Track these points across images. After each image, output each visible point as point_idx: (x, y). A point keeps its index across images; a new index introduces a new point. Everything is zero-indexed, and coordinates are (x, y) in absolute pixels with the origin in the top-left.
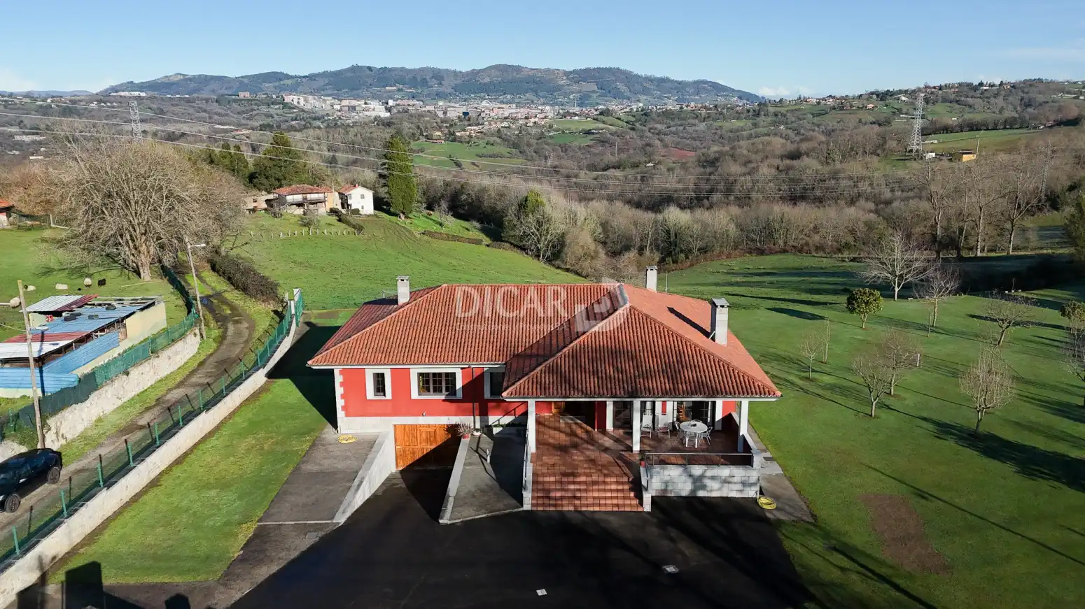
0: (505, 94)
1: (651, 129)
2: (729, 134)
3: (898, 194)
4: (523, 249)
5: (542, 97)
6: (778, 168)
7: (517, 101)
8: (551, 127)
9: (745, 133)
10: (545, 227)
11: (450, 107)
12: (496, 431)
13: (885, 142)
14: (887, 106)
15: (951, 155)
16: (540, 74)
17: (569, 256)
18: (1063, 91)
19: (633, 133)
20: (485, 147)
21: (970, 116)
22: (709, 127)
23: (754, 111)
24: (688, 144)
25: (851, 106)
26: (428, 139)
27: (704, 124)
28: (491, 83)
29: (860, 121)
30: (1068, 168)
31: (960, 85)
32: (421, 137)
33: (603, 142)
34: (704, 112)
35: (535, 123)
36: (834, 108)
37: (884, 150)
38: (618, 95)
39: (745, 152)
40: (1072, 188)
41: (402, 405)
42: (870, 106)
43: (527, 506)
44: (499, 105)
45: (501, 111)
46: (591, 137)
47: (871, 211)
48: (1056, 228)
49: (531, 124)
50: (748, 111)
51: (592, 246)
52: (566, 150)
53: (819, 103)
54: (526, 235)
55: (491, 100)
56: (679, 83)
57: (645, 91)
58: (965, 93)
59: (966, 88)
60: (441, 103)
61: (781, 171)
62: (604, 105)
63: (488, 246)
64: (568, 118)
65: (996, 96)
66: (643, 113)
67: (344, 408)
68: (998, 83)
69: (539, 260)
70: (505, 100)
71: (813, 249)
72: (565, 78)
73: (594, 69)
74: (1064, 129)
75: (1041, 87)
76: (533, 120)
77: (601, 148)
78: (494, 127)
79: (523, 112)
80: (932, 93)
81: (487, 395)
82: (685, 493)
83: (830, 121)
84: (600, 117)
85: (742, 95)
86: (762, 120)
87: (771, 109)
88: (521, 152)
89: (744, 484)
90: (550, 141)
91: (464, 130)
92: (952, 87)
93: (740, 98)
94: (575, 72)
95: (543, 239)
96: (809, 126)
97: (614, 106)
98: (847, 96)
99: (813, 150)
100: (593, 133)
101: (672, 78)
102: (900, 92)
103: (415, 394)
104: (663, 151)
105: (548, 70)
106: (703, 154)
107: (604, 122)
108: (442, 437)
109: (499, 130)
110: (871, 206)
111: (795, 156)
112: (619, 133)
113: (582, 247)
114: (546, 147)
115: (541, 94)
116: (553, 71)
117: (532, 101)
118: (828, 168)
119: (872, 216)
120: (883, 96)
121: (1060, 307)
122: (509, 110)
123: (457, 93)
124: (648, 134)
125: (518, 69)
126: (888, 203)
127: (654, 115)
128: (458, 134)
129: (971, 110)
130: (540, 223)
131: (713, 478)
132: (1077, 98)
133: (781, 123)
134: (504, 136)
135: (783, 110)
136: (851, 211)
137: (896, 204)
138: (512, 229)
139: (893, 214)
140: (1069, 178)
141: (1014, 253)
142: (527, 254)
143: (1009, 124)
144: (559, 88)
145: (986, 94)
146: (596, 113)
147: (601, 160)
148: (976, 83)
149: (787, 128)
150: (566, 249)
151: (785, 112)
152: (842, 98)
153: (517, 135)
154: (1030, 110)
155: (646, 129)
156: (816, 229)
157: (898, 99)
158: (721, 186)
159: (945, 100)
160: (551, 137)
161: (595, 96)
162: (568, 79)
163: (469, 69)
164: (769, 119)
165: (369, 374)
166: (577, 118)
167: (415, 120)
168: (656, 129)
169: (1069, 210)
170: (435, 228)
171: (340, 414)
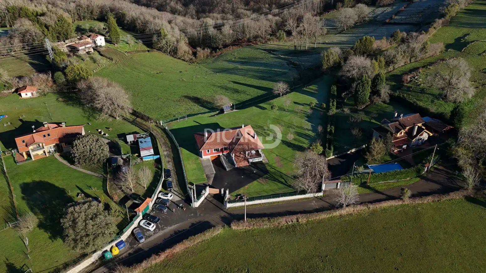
12: (225, 155)
17: (180, 54)
43: (236, 167)
63: (148, 51)
67: (203, 155)
69: (167, 55)
103: (213, 152)
108: (216, 157)
142: (162, 52)
165: (207, 151)
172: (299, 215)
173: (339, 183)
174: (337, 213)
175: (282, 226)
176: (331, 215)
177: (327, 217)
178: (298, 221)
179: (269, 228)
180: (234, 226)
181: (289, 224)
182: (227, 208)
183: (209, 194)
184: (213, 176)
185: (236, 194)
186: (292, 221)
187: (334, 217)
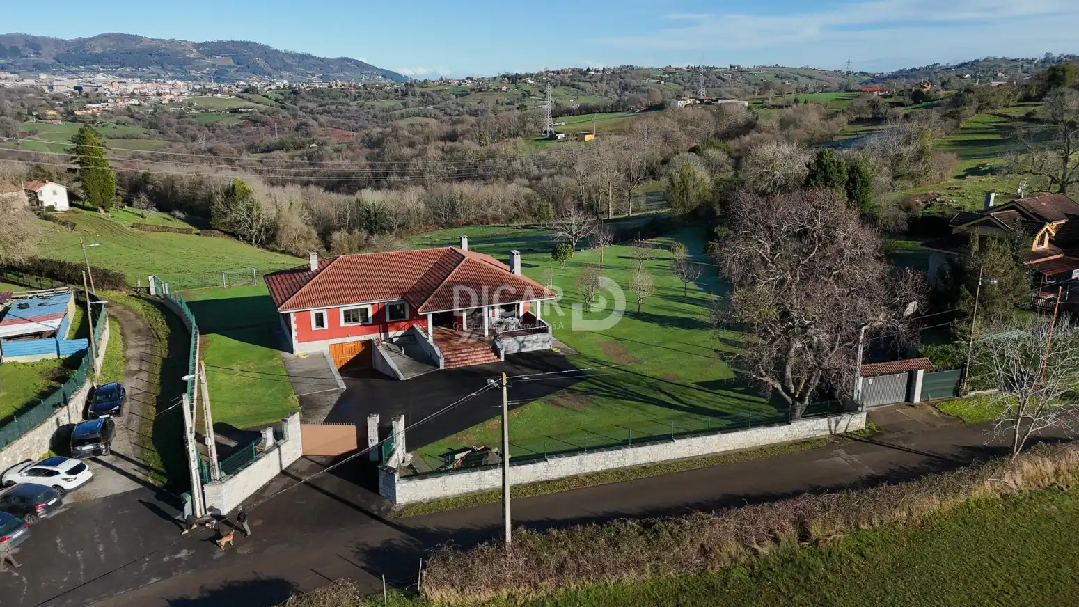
0: (123, 66)
1: (302, 107)
2: (382, 114)
3: (544, 170)
4: (234, 235)
5: (171, 71)
6: (443, 150)
7: (140, 74)
8: (191, 105)
9: (397, 112)
10: (255, 213)
11: (57, 80)
12: (395, 340)
13: (525, 125)
14: (517, 88)
15: (576, 135)
16: (164, 46)
17: (284, 239)
18: (648, 76)
19: (285, 113)
20: (115, 128)
21: (584, 100)
22: (361, 106)
23: (402, 91)
24: (344, 124)
25: (488, 88)
26: (40, 119)
27: (356, 103)
28: (103, 55)
29: (497, 102)
30: (659, 146)
31: (573, 70)
32: (30, 117)
33: (255, 121)
34: (353, 91)
35: (171, 100)
36: (473, 90)
37: (525, 131)
38: (257, 71)
39: (406, 133)
40: (664, 162)
41: (335, 332)
42: (504, 88)
43: (442, 367)
44: (118, 79)
45: (123, 87)
46: (240, 116)
47: (527, 186)
48: (657, 193)
49: (167, 102)
50: (397, 91)
51: (306, 228)
52: (214, 130)
53: (460, 85)
54: (238, 222)
55: (107, 73)
56: (322, 60)
57: (287, 67)
58: (576, 79)
59: (578, 74)
60: (43, 76)
61: (446, 152)
62: (244, 81)
63: (198, 234)
64: (210, 95)
65: (601, 80)
66: (291, 91)
67: (297, 338)
68: (601, 69)
69: (252, 244)
70: (124, 73)
71: (490, 220)
72: (194, 50)
73: (228, 42)
74: (654, 113)
75: (634, 73)
76: (168, 97)
77: (253, 128)
78: (122, 104)
79: (150, 88)
80: (552, 77)
81: (388, 319)
82: (515, 351)
83: (472, 102)
84: (245, 94)
85: (387, 74)
86: (410, 99)
87: (418, 90)
88: (160, 133)
89: (544, 342)
90: (193, 120)
91: (85, 109)
92: (567, 72)
93: (384, 76)
94: (205, 44)
95: (254, 224)
96: (453, 107)
97: (256, 82)
98: (483, 78)
99: (468, 131)
100: (241, 112)
101: (314, 55)
102: (527, 76)
103: (342, 324)
104: (320, 130)
105: (172, 42)
106: (367, 135)
107: (250, 100)
108: (359, 349)
109: (128, 109)
110: (526, 182)
111: (452, 137)
112: (270, 111)
113: (296, 229)
114: (190, 126)
115: (170, 67)
116: (180, 42)
117: (158, 75)
118: (485, 149)
119: (529, 191)
120: (514, 79)
121: (669, 248)
122: (132, 85)
123: (61, 65)
124: (299, 113)
125: (136, 38)
126: (539, 178)
127: (303, 93)
128: (78, 113)
129: (584, 93)
130: (249, 209)
131: (529, 341)
132: (659, 83)
133: (428, 103)
134: (136, 115)
135: (429, 90)
136: (512, 187)
137: (545, 180)
138: (221, 217)
139: (544, 188)
140: (662, 153)
141: (633, 215)
142: (238, 239)
143: (614, 109)
144: (189, 61)
145: (594, 80)
146: (240, 90)
147: (261, 141)
148: (585, 69)
149: (435, 108)
150: (280, 232)
151: (430, 93)
152: (478, 80)
153: (152, 114)
154: (627, 93)
155: (297, 107)
156: (489, 204)
157: (526, 82)
158: (396, 168)
159: (562, 84)
160: (194, 116)
161: (232, 70)
162: (198, 51)
163: (73, 37)
164: (417, 99)
165: (313, 313)
166: (219, 95)
167: (15, 97)
168: (307, 108)
169: (664, 181)
170: (139, 220)
171: (295, 342)
172: (806, 501)
173: (921, 373)
174: (986, 488)
175: (725, 570)
176: (961, 499)
177: (947, 506)
178: (804, 536)
179: (657, 582)
180: (439, 585)
181: (765, 550)
182: (396, 509)
183: (303, 456)
184: (335, 398)
185: (444, 450)
186: (776, 540)
187: (978, 503)
